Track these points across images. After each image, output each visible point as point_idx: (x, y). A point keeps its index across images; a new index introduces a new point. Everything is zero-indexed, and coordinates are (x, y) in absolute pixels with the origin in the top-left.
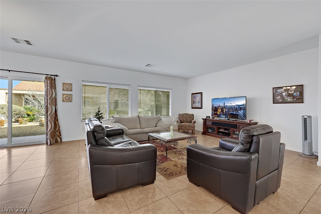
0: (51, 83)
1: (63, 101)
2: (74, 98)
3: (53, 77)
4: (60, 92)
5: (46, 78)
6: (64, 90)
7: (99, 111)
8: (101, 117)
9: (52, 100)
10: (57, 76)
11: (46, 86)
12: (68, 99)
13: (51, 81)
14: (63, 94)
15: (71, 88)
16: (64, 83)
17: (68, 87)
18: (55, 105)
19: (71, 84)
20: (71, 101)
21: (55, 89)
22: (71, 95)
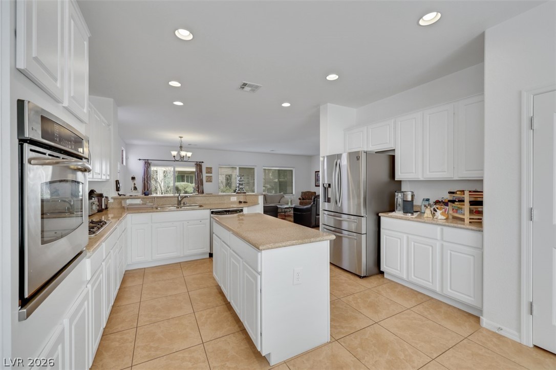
0: (199, 168)
1: (207, 182)
2: (213, 179)
4: (205, 174)
5: (197, 164)
10: (203, 162)
11: (196, 170)
12: (209, 180)
13: (199, 165)
14: (207, 176)
15: (211, 171)
16: (207, 168)
17: (209, 170)
18: (202, 185)
19: (211, 168)
20: (211, 182)
21: (202, 172)
22: (211, 177)
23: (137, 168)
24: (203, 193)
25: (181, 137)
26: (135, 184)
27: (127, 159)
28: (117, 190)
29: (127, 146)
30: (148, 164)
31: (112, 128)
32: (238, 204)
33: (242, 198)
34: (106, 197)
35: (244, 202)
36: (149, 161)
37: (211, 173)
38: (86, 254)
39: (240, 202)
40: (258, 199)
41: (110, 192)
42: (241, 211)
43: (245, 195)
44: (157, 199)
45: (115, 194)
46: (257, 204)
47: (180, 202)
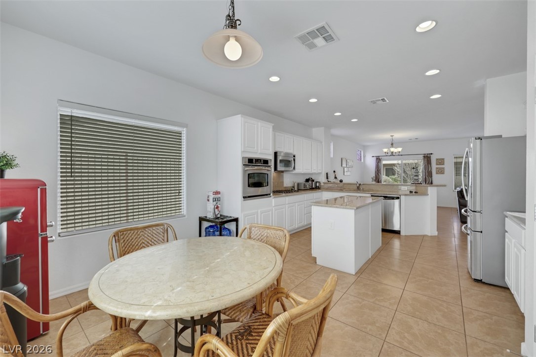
0: (428, 161)
1: (437, 173)
2: (446, 171)
3: (429, 155)
4: (434, 166)
5: (424, 157)
6: (437, 164)
9: (429, 174)
10: (431, 154)
11: (424, 163)
12: (441, 171)
13: (427, 158)
14: (437, 168)
15: (443, 162)
16: (437, 159)
17: (441, 161)
19: (443, 159)
20: (443, 173)
21: (431, 164)
22: (443, 168)
23: (371, 163)
25: (392, 136)
26: (335, 175)
27: (364, 157)
28: (327, 178)
29: (365, 148)
30: (378, 160)
31: (323, 143)
32: (409, 193)
33: (413, 188)
34: (316, 182)
35: (415, 192)
36: (380, 157)
37: (443, 164)
38: (271, 196)
39: (411, 192)
40: (427, 190)
41: (322, 179)
42: (398, 198)
43: (416, 186)
44: (345, 185)
45: (326, 181)
46: (425, 195)
47: (358, 188)
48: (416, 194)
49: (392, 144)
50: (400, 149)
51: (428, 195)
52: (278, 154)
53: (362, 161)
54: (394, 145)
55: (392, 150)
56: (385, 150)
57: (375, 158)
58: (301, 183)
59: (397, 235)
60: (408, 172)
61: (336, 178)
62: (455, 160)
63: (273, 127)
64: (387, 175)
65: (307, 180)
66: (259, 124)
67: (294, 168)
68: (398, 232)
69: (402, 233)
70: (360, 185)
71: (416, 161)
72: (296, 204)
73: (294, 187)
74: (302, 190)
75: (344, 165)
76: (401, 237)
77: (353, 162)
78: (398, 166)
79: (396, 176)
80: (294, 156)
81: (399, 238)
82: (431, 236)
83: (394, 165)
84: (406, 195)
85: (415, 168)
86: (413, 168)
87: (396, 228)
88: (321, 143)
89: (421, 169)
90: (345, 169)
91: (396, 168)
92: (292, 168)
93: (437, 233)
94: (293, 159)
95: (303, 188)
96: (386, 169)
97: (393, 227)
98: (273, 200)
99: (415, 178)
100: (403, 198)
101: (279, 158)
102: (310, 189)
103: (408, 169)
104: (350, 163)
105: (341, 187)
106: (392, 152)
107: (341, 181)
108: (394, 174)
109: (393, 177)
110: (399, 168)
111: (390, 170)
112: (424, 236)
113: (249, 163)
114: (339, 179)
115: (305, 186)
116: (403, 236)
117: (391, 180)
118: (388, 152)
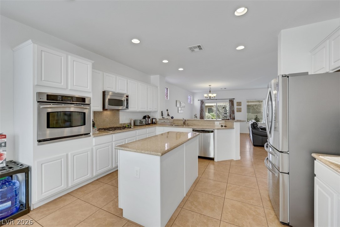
0: (232, 103)
1: (237, 112)
2: (242, 110)
3: (232, 100)
4: (236, 107)
5: (230, 101)
6: (237, 106)
7: (257, 117)
8: (258, 120)
9: (232, 112)
10: (234, 99)
11: (230, 105)
12: (239, 110)
14: (237, 108)
15: (241, 104)
16: (237, 102)
17: (239, 104)
18: (234, 114)
19: (241, 102)
20: (241, 112)
21: (233, 105)
22: (241, 108)
24: (234, 119)
25: (210, 86)
26: (168, 113)
27: (193, 100)
28: (162, 116)
29: (193, 94)
30: (202, 102)
31: (159, 88)
32: (220, 127)
33: (223, 123)
34: (153, 119)
35: (225, 126)
36: (203, 101)
37: (241, 106)
38: (90, 136)
39: (222, 126)
40: (233, 125)
41: (158, 116)
42: (212, 132)
43: (226, 121)
44: (175, 121)
45: (161, 117)
46: (232, 129)
47: (184, 123)
48: (226, 128)
49: (210, 91)
50: (215, 95)
51: (234, 128)
52: (106, 94)
53: (192, 103)
54: (211, 92)
55: (210, 95)
56: (206, 95)
57: (200, 101)
58: (137, 120)
59: (211, 161)
60: (220, 111)
61: (168, 115)
62: (248, 104)
63: (93, 65)
64: (209, 113)
65: (145, 117)
66: (69, 57)
67: (127, 107)
68: (212, 159)
69: (216, 160)
70: (185, 120)
71: (225, 104)
72: (126, 140)
73: (130, 124)
74: (138, 126)
75: (178, 105)
76: (215, 163)
77: (185, 103)
78: (215, 107)
79: (214, 113)
80: (127, 96)
81: (214, 164)
82: (236, 161)
83: (212, 106)
84: (218, 129)
85: (224, 108)
86: (223, 108)
87: (212, 156)
88: (157, 87)
89: (228, 109)
90: (179, 108)
91: (213, 108)
92: (125, 107)
93: (240, 157)
94: (125, 99)
95: (139, 124)
96: (208, 108)
97: (209, 154)
98: (94, 139)
99: (225, 115)
100: (216, 131)
101: (108, 97)
102: (146, 124)
103: (220, 109)
104: (183, 105)
105: (172, 123)
106: (210, 97)
107: (172, 118)
108: (212, 112)
109: (212, 113)
110: (215, 108)
111: (210, 110)
112: (231, 161)
113: (47, 100)
114: (171, 116)
115: (141, 122)
116: (216, 162)
117: (210, 115)
118: (208, 97)
